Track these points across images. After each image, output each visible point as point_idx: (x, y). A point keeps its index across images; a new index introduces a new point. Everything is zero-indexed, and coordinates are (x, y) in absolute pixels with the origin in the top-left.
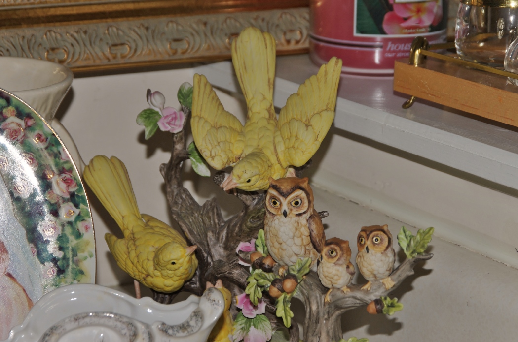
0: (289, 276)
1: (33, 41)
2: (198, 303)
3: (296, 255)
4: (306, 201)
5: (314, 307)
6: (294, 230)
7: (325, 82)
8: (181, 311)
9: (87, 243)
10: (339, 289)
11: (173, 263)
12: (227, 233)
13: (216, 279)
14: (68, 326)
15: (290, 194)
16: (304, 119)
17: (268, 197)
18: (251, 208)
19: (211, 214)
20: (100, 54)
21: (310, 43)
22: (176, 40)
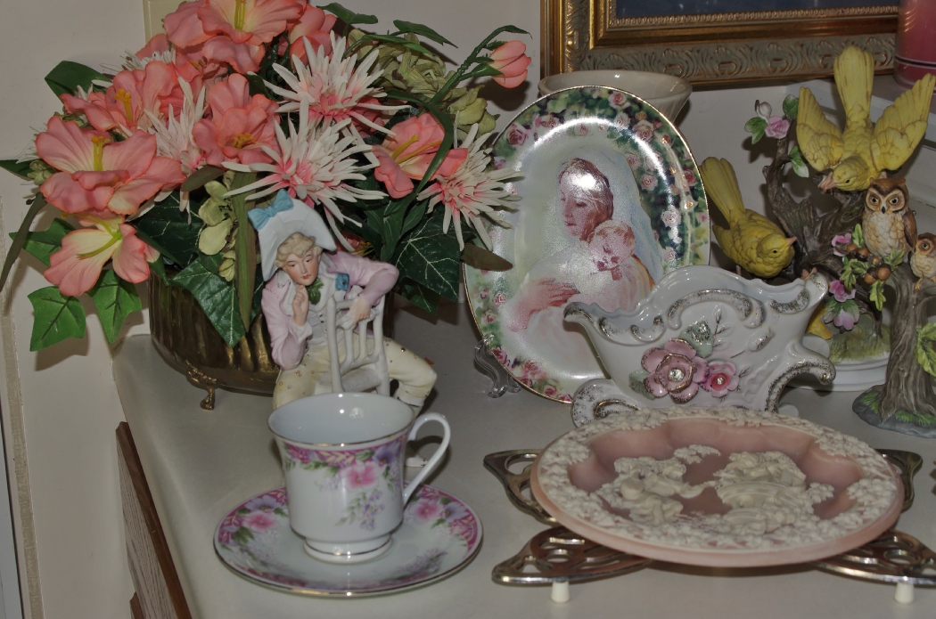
0: (884, 266)
1: (653, 58)
2: (804, 286)
3: (891, 247)
4: (903, 200)
5: (905, 294)
6: (890, 225)
7: (920, 95)
8: (789, 292)
9: (703, 231)
10: (929, 278)
11: (775, 252)
12: (822, 228)
13: (811, 267)
14: (692, 301)
15: (889, 193)
16: (900, 129)
17: (868, 195)
18: (845, 206)
19: (807, 211)
20: (711, 70)
21: (895, 63)
22: (776, 60)
